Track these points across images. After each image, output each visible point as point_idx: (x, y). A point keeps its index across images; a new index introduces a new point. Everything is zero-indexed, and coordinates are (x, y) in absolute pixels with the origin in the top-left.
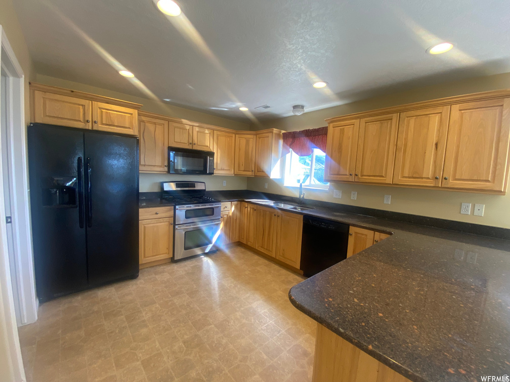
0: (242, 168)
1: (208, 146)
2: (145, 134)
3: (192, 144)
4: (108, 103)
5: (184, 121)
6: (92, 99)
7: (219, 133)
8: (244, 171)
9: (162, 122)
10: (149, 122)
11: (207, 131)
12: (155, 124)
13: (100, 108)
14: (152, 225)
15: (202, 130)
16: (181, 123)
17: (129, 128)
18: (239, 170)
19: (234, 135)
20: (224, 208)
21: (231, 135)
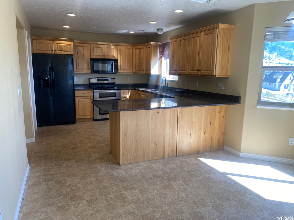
0: (138, 69)
1: (114, 56)
2: (79, 52)
3: (104, 55)
4: (60, 41)
5: (99, 43)
6: (54, 40)
7: (121, 47)
8: (139, 70)
9: (87, 45)
10: (80, 46)
11: (112, 47)
12: (83, 46)
13: (57, 44)
14: (82, 99)
15: (109, 46)
16: (97, 44)
17: (70, 51)
18: (136, 70)
19: (131, 47)
20: (123, 93)
21: (129, 47)
